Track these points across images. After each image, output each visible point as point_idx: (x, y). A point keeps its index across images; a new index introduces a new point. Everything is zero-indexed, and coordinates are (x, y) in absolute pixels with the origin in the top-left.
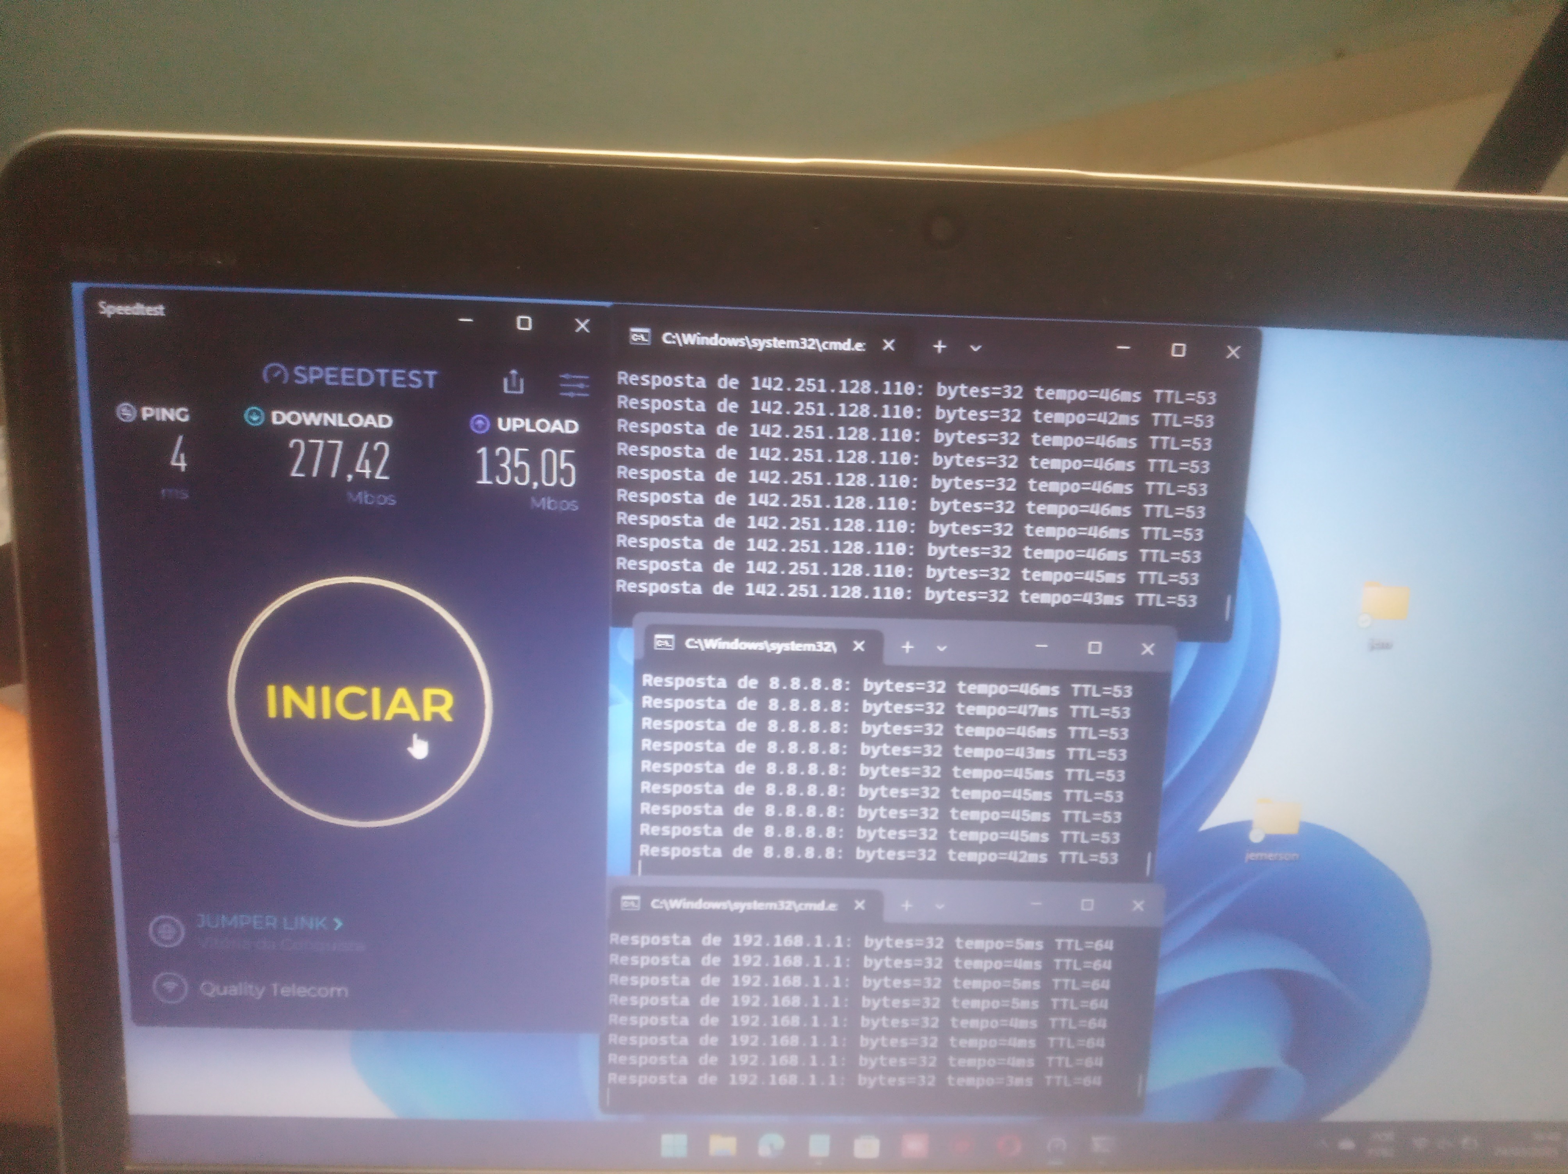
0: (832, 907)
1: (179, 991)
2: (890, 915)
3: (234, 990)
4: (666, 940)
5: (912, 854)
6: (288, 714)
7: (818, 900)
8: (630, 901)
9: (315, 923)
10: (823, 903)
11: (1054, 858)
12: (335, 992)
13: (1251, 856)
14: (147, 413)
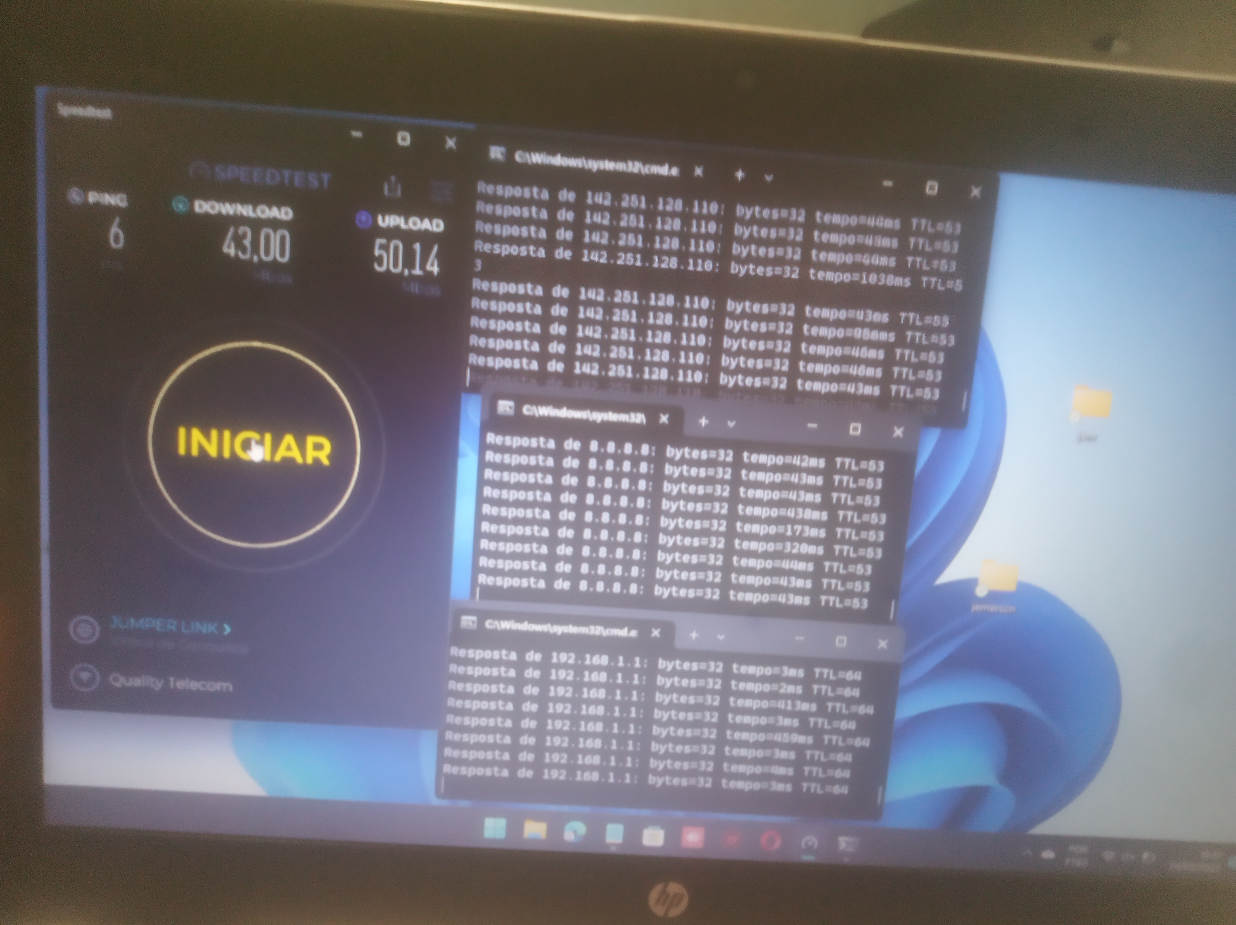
0: (634, 633)
1: (92, 680)
2: (679, 643)
3: (137, 682)
4: (496, 655)
5: (700, 593)
6: (195, 452)
7: (621, 627)
8: (468, 621)
9: (207, 628)
10: (626, 629)
11: (815, 600)
12: (222, 687)
13: (976, 608)
14: (93, 197)
